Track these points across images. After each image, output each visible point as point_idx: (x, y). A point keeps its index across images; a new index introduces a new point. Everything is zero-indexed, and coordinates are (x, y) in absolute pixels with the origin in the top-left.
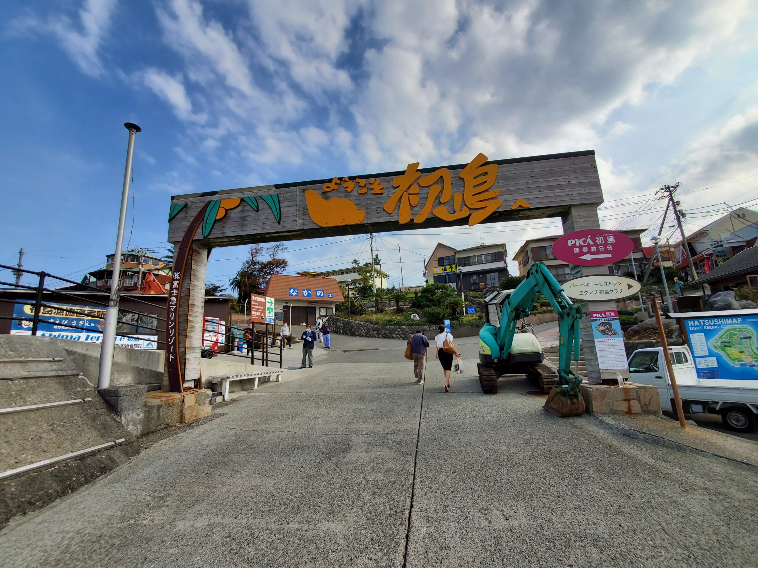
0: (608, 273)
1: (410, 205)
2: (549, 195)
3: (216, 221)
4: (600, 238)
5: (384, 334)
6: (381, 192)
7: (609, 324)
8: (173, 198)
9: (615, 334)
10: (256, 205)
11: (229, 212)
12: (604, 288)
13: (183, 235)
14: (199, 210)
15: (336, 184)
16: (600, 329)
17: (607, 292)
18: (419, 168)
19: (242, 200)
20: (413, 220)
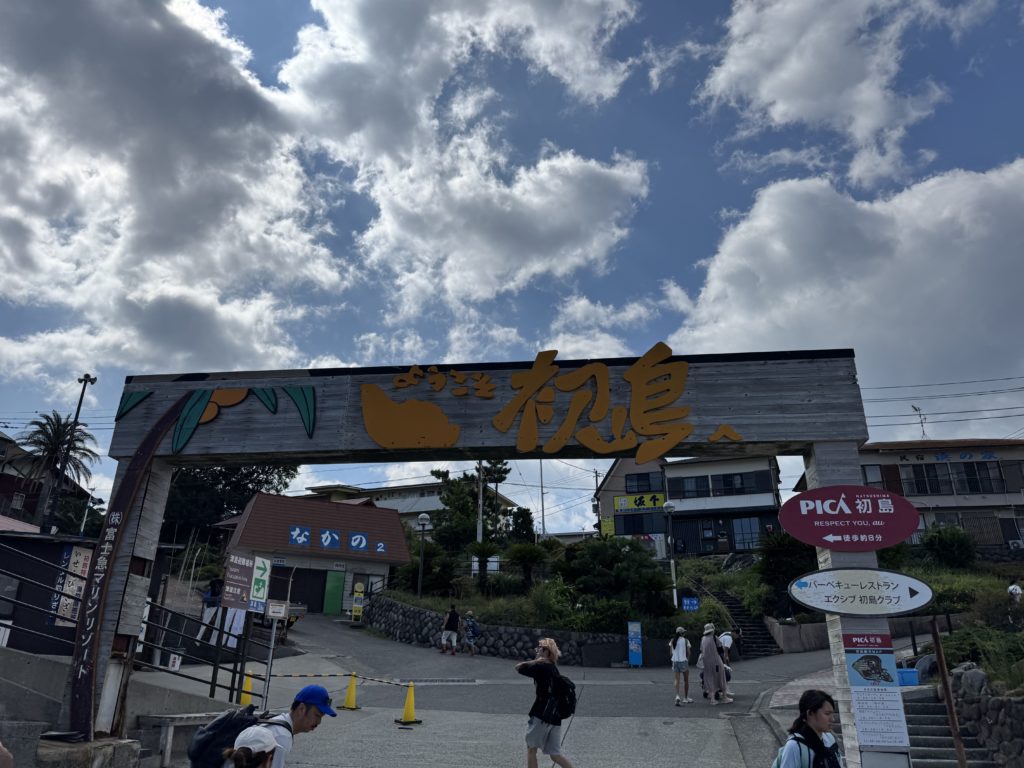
0: (876, 565)
1: (539, 420)
2: (777, 421)
3: (198, 425)
4: (865, 501)
5: (493, 646)
6: (490, 394)
7: (878, 660)
8: (129, 379)
9: (887, 680)
10: (274, 402)
11: (223, 411)
12: (868, 593)
13: (136, 447)
14: (172, 403)
15: (415, 375)
16: (861, 668)
17: (872, 600)
18: (556, 359)
19: (250, 392)
20: (541, 447)
